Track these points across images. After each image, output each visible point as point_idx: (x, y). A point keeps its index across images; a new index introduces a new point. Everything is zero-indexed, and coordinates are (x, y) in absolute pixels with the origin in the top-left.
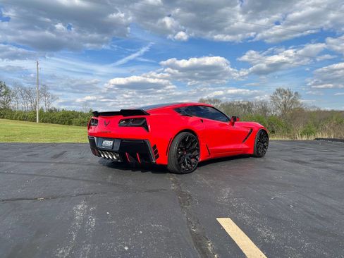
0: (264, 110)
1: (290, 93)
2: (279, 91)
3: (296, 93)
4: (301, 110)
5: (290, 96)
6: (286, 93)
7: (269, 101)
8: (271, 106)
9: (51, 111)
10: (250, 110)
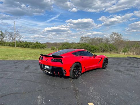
0: (108, 41)
1: (118, 34)
2: (113, 33)
3: (120, 34)
4: (122, 41)
5: (118, 36)
6: (116, 34)
7: (109, 38)
8: (110, 40)
9: (21, 42)
10: (102, 41)
